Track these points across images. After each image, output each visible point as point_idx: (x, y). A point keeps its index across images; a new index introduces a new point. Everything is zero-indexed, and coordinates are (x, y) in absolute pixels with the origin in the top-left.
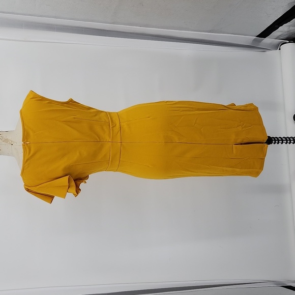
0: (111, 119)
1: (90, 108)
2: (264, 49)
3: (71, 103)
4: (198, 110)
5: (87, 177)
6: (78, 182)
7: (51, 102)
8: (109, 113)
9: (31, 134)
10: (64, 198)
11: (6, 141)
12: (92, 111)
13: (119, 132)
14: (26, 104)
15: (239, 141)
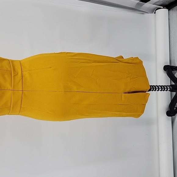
2: (143, 12)
4: (95, 62)
15: (127, 90)
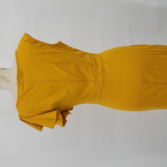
0: (95, 60)
1: (76, 50)
3: (60, 45)
5: (71, 109)
6: (65, 115)
7: (43, 44)
8: (93, 55)
9: (25, 73)
10: (53, 128)
11: (3, 78)
12: (78, 53)
13: (102, 72)
14: (20, 45)
